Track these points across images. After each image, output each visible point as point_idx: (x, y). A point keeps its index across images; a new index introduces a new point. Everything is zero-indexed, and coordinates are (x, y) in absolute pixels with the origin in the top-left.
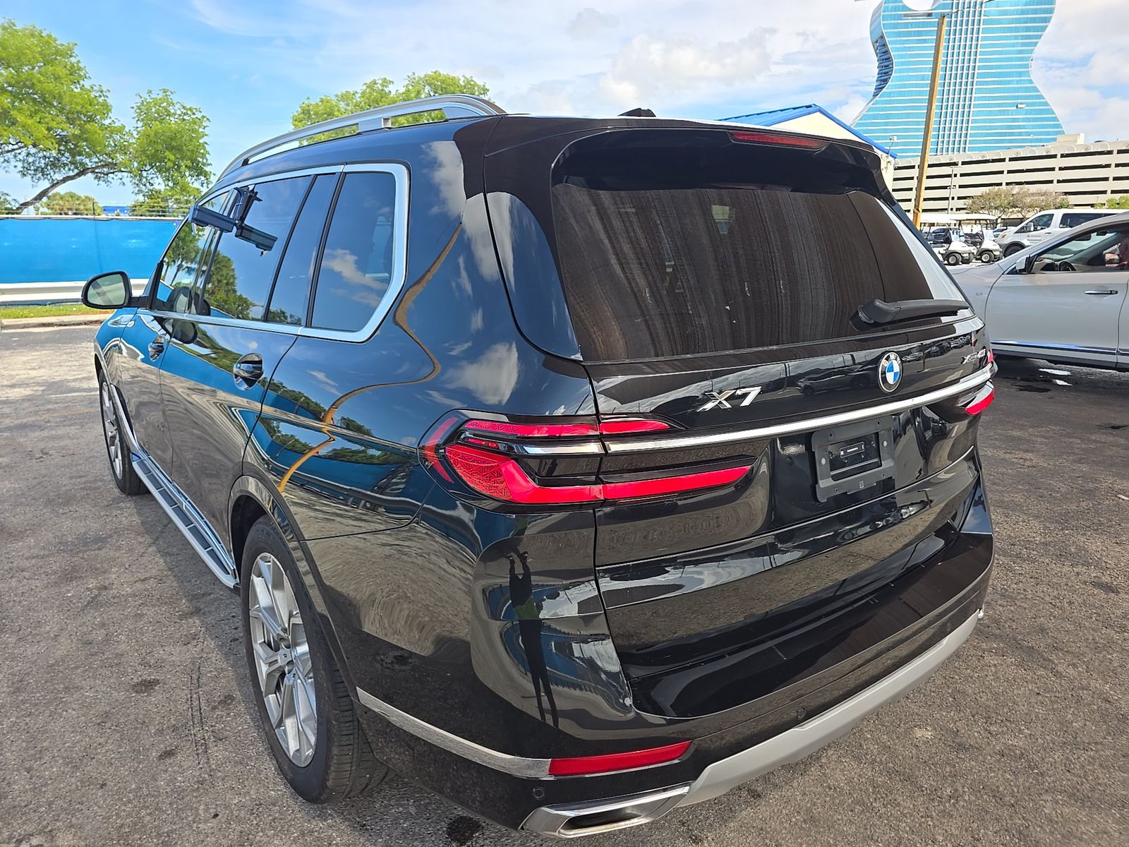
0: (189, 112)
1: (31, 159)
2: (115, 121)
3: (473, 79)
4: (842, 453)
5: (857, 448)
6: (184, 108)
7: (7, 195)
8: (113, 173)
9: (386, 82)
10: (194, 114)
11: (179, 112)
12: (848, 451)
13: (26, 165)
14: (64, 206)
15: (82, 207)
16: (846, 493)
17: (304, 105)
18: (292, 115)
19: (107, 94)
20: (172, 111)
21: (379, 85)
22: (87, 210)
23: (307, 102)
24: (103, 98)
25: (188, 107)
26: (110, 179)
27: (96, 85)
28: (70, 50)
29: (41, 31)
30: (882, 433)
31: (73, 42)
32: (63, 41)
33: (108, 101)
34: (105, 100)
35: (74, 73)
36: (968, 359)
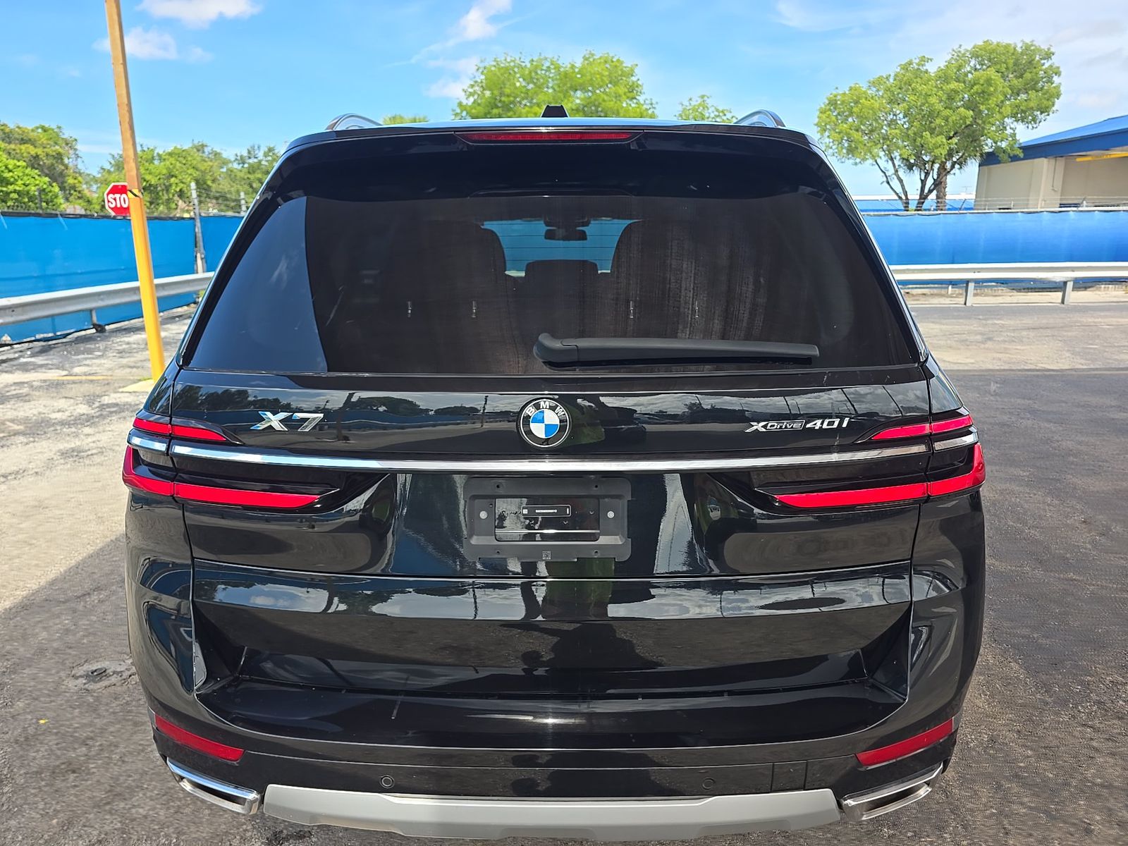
0: (721, 114)
3: (1034, 43)
6: (717, 110)
9: (924, 60)
10: (725, 115)
11: (712, 115)
12: (537, 511)
17: (831, 96)
18: (818, 108)
20: (707, 115)
21: (914, 64)
23: (834, 93)
25: (721, 109)
27: (649, 98)
28: (632, 70)
29: (613, 57)
30: (606, 500)
31: (635, 63)
32: (628, 63)
33: (655, 111)
34: (653, 112)
35: (633, 91)
36: (762, 427)
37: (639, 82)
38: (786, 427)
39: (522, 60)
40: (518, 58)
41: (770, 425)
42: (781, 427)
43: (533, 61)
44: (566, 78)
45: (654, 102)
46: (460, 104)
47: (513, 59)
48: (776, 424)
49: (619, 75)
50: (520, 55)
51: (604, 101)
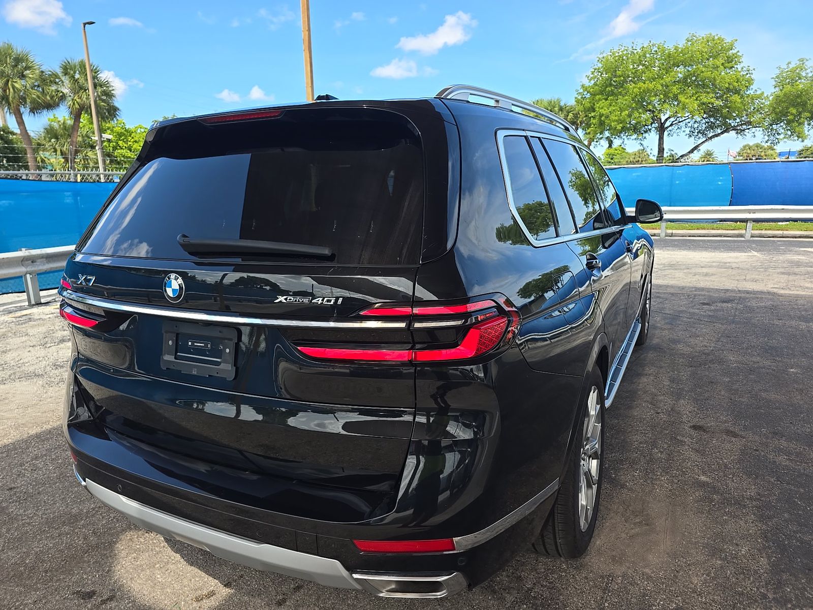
1: (696, 126)
2: (757, 89)
4: (190, 343)
5: (203, 345)
7: (672, 151)
8: (749, 129)
12: (195, 344)
13: (693, 129)
14: (750, 153)
15: (763, 154)
16: (181, 371)
19: (753, 72)
22: (766, 155)
24: (749, 75)
26: (746, 133)
27: (746, 66)
28: (732, 45)
29: (714, 36)
30: (226, 341)
31: (735, 39)
32: (728, 40)
33: (752, 76)
34: (750, 77)
35: (730, 61)
36: (285, 299)
37: (738, 54)
38: (299, 301)
39: (634, 48)
40: (630, 48)
41: (288, 298)
42: (296, 301)
43: (643, 47)
44: (669, 57)
45: (751, 68)
46: (583, 86)
47: (626, 48)
48: (292, 299)
49: (719, 50)
50: (633, 45)
51: (703, 72)
